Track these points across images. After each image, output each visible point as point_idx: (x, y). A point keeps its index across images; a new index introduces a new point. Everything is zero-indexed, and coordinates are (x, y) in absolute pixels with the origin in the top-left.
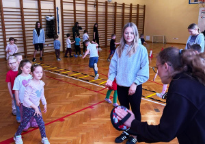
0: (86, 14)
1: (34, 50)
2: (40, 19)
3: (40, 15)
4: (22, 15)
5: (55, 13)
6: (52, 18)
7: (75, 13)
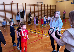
0: (34, 9)
1: (16, 22)
2: (18, 11)
3: (18, 10)
4: (12, 10)
5: (23, 9)
6: (22, 11)
7: (30, 9)
